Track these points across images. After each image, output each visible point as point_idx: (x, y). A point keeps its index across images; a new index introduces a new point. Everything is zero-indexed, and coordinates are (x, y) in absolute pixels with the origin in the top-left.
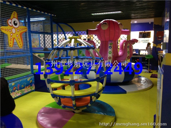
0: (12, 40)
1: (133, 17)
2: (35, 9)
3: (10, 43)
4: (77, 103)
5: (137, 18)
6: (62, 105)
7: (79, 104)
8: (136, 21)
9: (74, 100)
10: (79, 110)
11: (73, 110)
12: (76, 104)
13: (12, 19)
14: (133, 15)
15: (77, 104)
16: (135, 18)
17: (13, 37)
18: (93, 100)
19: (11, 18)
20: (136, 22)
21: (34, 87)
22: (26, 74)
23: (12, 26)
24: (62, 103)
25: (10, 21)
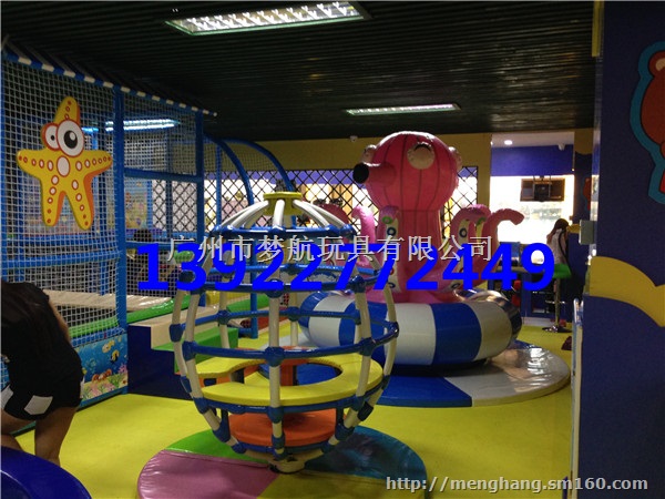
0: (56, 198)
1: (498, 126)
2: (143, 91)
3: (49, 211)
4: (287, 433)
5: (515, 130)
6: (234, 441)
7: (295, 436)
8: (509, 139)
9: (276, 422)
10: (293, 460)
11: (270, 461)
12: (283, 434)
13: (58, 126)
14: (497, 118)
15: (287, 439)
16: (506, 130)
17: (60, 188)
18: (348, 424)
19: (57, 121)
20: (508, 143)
21: (126, 378)
22: (98, 328)
23: (60, 149)
24: (235, 435)
25: (51, 131)
